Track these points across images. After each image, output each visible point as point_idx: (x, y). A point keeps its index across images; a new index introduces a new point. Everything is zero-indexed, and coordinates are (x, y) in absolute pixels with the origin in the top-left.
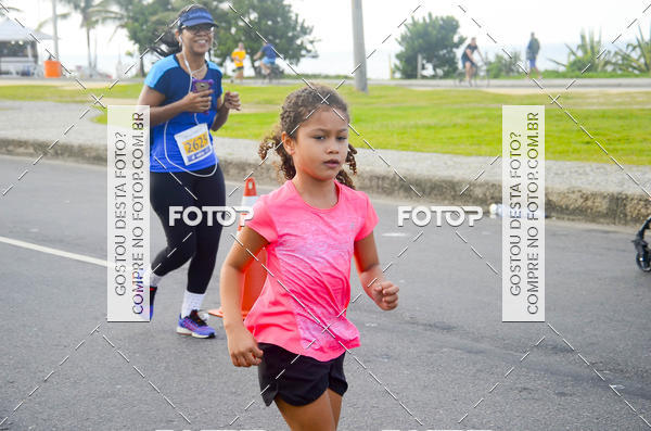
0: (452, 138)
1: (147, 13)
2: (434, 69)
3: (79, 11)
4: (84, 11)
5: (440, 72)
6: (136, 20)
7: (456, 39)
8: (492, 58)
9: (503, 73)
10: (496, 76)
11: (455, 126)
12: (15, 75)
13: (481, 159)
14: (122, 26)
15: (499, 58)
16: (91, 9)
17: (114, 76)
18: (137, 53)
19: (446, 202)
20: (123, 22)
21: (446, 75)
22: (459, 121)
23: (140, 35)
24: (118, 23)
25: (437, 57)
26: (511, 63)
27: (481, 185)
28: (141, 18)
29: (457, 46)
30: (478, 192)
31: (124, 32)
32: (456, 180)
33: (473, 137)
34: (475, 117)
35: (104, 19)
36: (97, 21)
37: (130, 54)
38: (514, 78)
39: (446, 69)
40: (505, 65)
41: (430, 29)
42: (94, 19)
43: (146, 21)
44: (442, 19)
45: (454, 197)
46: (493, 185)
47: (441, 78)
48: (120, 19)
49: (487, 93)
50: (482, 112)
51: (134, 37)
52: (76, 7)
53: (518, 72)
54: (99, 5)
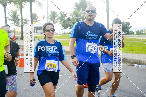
0: (127, 49)
1: (65, 21)
2: (124, 33)
3: (52, 21)
4: (53, 21)
5: (126, 33)
6: (63, 22)
7: (129, 27)
8: (137, 31)
9: (139, 34)
10: (138, 35)
11: (128, 46)
12: (39, 34)
13: (133, 54)
14: (61, 24)
15: (138, 31)
16: (55, 20)
17: (59, 34)
18: (63, 29)
19: (125, 63)
20: (61, 23)
21: (127, 34)
22: (129, 45)
23: (64, 26)
24: (60, 23)
25: (125, 30)
26: (141, 32)
27: (132, 60)
28: (64, 22)
29: (129, 28)
30: (132, 61)
31: (61, 25)
32: (127, 58)
33: (131, 49)
34: (132, 44)
35: (57, 22)
36: (56, 23)
37: (62, 29)
38: (142, 35)
39: (127, 33)
40: (140, 32)
41: (124, 24)
42: (55, 22)
43: (65, 23)
44: (126, 22)
45: (127, 62)
46: (135, 60)
47: (126, 35)
48: (60, 22)
49: (135, 38)
50: (134, 43)
51: (63, 26)
52: (52, 20)
53: (143, 34)
54: (56, 20)
